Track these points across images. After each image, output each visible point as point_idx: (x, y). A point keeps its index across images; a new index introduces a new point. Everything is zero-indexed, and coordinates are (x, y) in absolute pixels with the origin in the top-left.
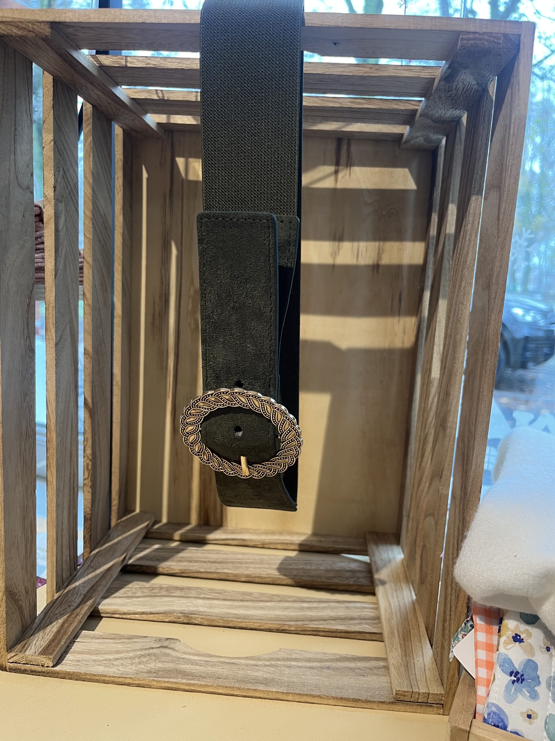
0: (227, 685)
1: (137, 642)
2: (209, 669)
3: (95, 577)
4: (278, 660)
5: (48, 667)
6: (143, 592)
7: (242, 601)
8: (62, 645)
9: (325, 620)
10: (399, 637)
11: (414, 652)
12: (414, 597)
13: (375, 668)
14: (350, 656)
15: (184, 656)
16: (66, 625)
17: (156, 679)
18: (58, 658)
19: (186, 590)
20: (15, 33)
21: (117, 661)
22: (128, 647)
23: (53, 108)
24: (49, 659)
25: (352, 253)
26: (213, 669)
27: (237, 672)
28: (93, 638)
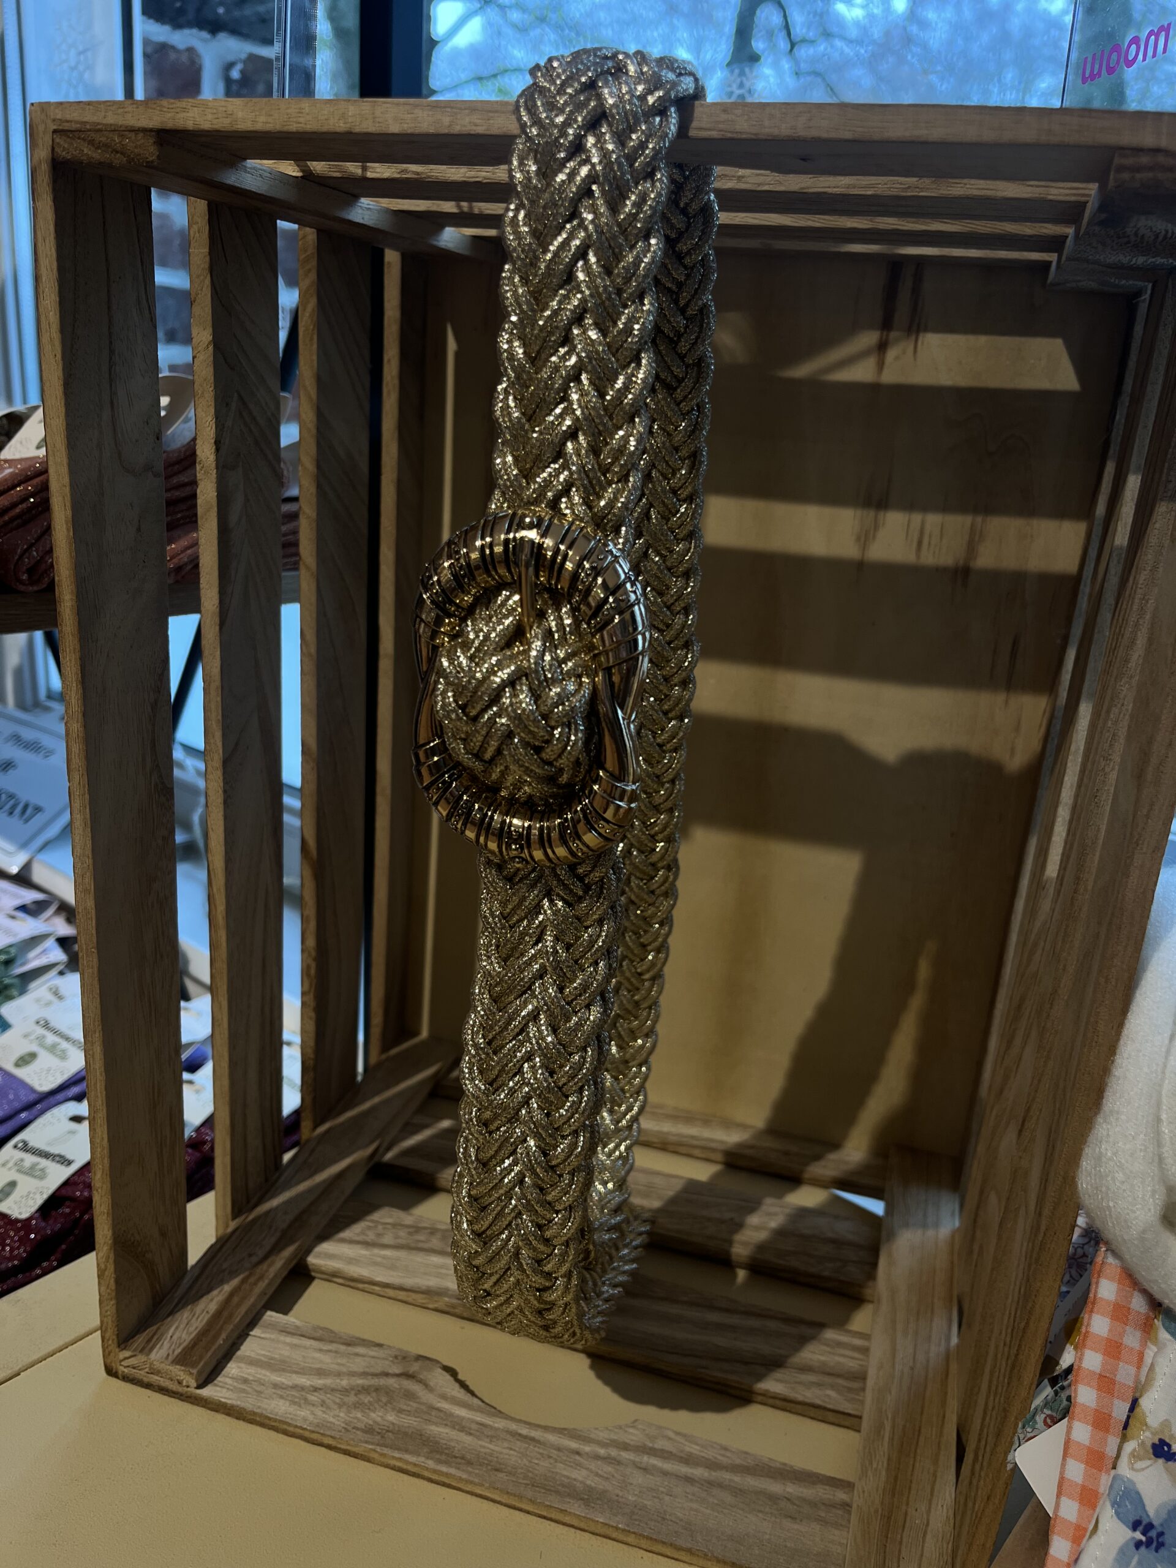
0: (510, 1488)
1: (363, 1356)
2: (483, 1444)
3: (310, 1191)
4: (625, 1447)
6: (397, 1237)
8: (221, 1345)
9: (746, 1363)
10: (892, 1439)
11: (913, 1487)
12: (954, 1340)
13: (824, 1504)
14: (778, 1465)
15: (444, 1405)
16: (236, 1299)
17: (378, 1449)
18: (207, 1371)
20: (87, 154)
21: (316, 1394)
22: (343, 1365)
23: (211, 270)
24: (191, 1374)
25: (906, 539)
26: (491, 1446)
27: (536, 1462)
28: (282, 1331)
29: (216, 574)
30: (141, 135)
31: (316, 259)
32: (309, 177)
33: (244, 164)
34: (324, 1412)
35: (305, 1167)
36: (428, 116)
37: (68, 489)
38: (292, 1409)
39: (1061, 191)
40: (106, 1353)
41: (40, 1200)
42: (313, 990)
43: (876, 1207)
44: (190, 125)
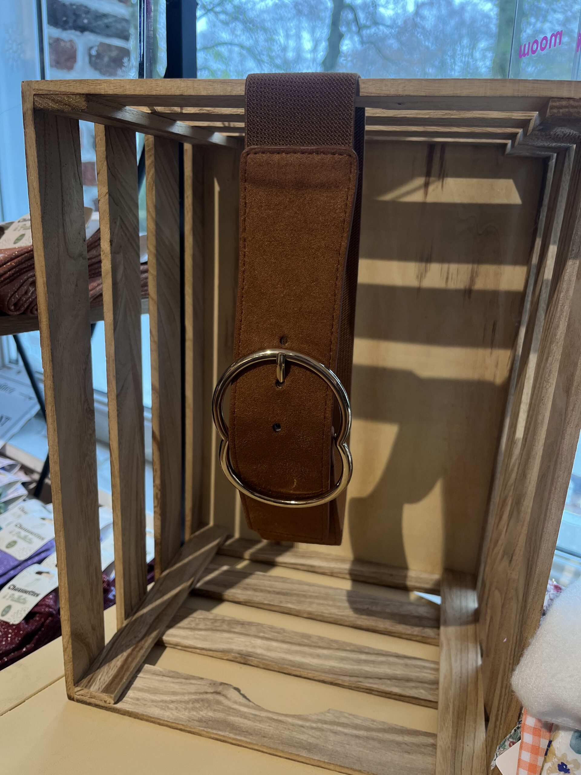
0: (272, 745)
1: (194, 684)
2: (256, 724)
4: (325, 722)
5: (109, 703)
6: (206, 625)
7: (300, 645)
8: (125, 682)
9: (380, 679)
10: (453, 712)
11: (466, 734)
12: (480, 662)
13: (423, 745)
14: (399, 727)
15: (236, 706)
16: (130, 659)
17: (205, 729)
18: (119, 695)
19: (247, 626)
20: (51, 106)
21: (172, 704)
22: (185, 689)
23: (107, 158)
24: (111, 697)
25: (441, 276)
26: (261, 726)
27: (283, 732)
28: (153, 674)
29: (111, 304)
30: (78, 96)
31: (154, 150)
32: (154, 113)
33: (125, 108)
34: (177, 713)
35: (159, 592)
36: (221, 87)
37: (44, 268)
38: (161, 712)
39: (518, 115)
40: (68, 690)
41: (24, 615)
42: (159, 506)
43: (437, 599)
44: (103, 92)
